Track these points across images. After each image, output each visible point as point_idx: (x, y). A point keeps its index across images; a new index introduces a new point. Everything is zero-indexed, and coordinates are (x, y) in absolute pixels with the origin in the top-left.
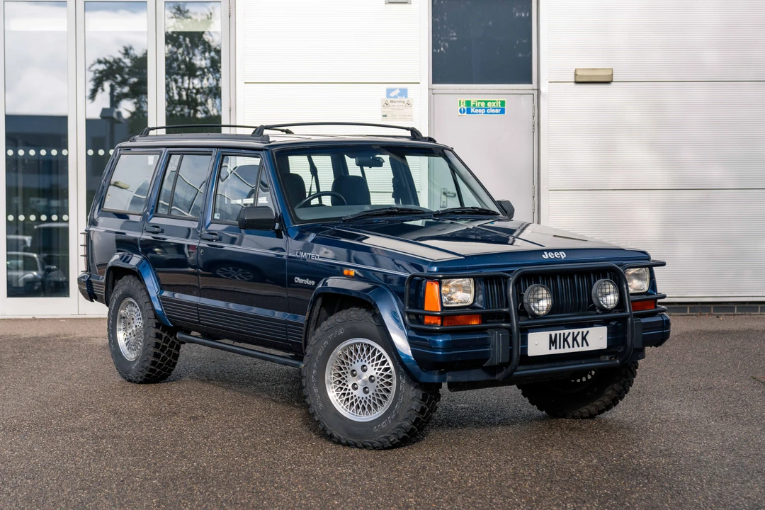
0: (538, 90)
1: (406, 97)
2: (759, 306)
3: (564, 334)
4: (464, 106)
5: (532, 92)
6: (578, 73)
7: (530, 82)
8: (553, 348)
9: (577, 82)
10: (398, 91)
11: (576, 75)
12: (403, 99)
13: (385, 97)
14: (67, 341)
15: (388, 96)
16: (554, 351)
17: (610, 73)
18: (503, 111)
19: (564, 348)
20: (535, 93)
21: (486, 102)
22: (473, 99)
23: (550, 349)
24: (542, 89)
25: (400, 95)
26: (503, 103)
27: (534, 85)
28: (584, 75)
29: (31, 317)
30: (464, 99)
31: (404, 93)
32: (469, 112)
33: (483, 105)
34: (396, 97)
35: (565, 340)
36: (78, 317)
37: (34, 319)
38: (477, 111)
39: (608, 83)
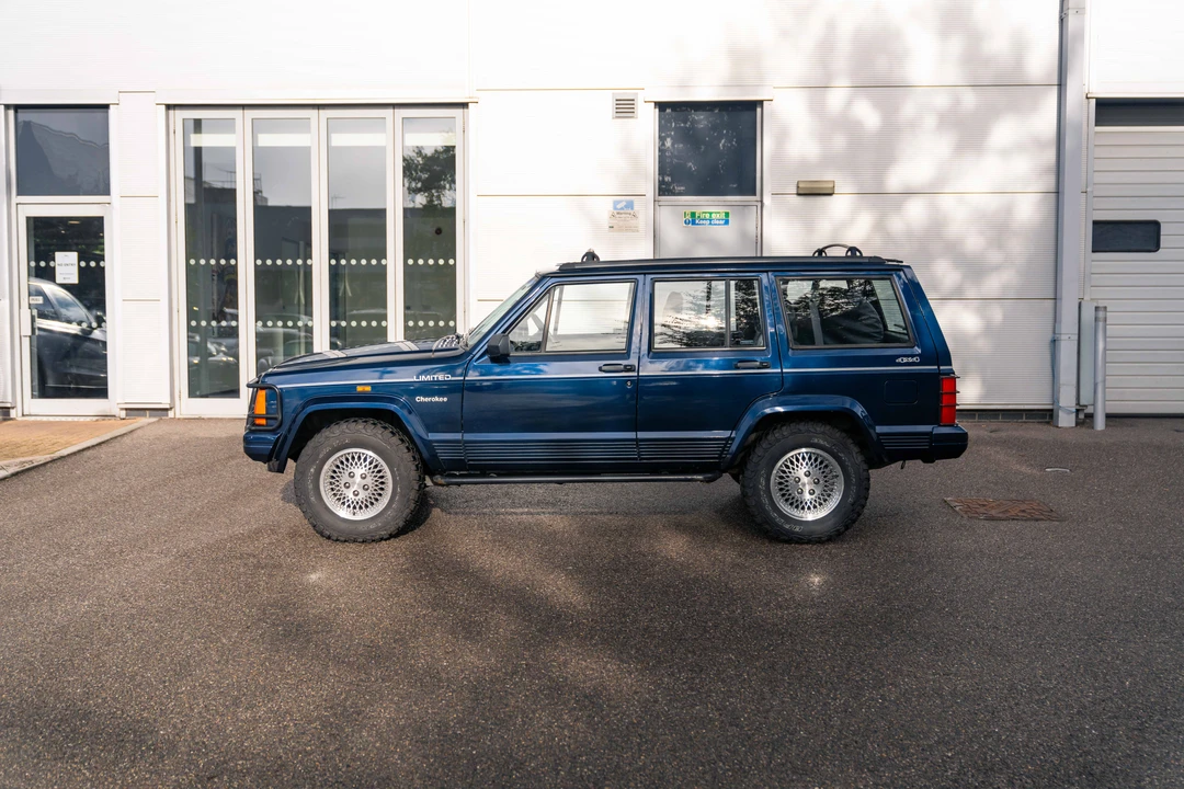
0: (762, 201)
1: (632, 209)
2: (977, 414)
4: (689, 217)
5: (755, 203)
6: (801, 185)
7: (755, 194)
9: (799, 194)
10: (624, 203)
11: (798, 187)
12: (630, 211)
15: (615, 208)
17: (831, 186)
18: (727, 222)
20: (759, 204)
21: (711, 213)
22: (698, 211)
24: (767, 200)
25: (626, 206)
26: (727, 214)
27: (758, 198)
28: (806, 187)
30: (689, 211)
31: (630, 205)
32: (694, 223)
33: (708, 216)
34: (622, 209)
38: (701, 222)
39: (830, 194)
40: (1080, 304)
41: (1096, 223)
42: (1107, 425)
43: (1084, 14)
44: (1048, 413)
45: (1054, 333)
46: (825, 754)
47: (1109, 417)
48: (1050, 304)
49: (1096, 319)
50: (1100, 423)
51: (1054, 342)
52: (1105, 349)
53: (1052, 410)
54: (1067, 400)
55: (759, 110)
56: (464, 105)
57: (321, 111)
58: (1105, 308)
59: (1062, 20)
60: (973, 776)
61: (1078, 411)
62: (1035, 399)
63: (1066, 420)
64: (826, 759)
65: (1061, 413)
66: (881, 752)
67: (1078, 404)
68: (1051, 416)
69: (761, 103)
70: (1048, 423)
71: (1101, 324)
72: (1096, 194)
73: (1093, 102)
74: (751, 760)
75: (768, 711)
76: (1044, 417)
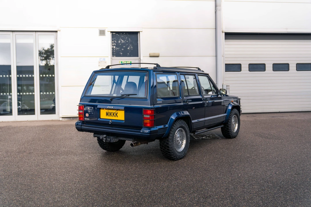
0: (140, 59)
1: (105, 60)
4: (120, 63)
6: (150, 54)
7: (138, 56)
9: (150, 57)
11: (150, 55)
14: (8, 128)
15: (100, 60)
17: (158, 54)
20: (139, 59)
21: (126, 62)
22: (123, 61)
24: (141, 59)
26: (131, 62)
27: (139, 57)
28: (152, 55)
29: (1, 121)
30: (120, 61)
34: (102, 60)
36: (15, 121)
37: (3, 122)
39: (158, 57)
40: (223, 85)
41: (226, 64)
43: (221, 11)
46: (163, 197)
55: (139, 34)
56: (56, 32)
57: (14, 33)
58: (229, 86)
59: (216, 12)
60: (202, 200)
64: (163, 199)
66: (178, 196)
69: (139, 32)
71: (228, 90)
72: (226, 57)
73: (224, 33)
74: (143, 201)
75: (147, 188)
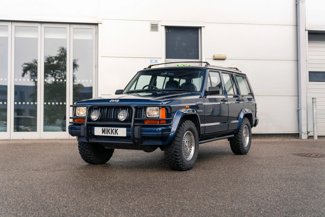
3: (108, 129)
8: (104, 133)
9: (214, 59)
10: (154, 61)
12: (156, 63)
13: (150, 61)
16: (104, 135)
17: (225, 56)
19: (108, 134)
22: (179, 64)
23: (102, 134)
27: (200, 60)
28: (217, 57)
30: (176, 64)
31: (156, 61)
35: (108, 131)
42: (318, 138)
43: (304, 3)
44: (297, 135)
45: (298, 107)
47: (319, 137)
48: (297, 97)
49: (313, 102)
50: (316, 138)
51: (298, 111)
52: (316, 114)
53: (299, 134)
54: (304, 130)
55: (200, 30)
58: (316, 98)
59: (296, 4)
61: (308, 134)
62: (292, 130)
63: (304, 137)
65: (303, 135)
67: (307, 132)
68: (299, 136)
69: (201, 27)
70: (297, 138)
71: (314, 104)
72: (309, 62)
73: (307, 32)
76: (296, 136)
